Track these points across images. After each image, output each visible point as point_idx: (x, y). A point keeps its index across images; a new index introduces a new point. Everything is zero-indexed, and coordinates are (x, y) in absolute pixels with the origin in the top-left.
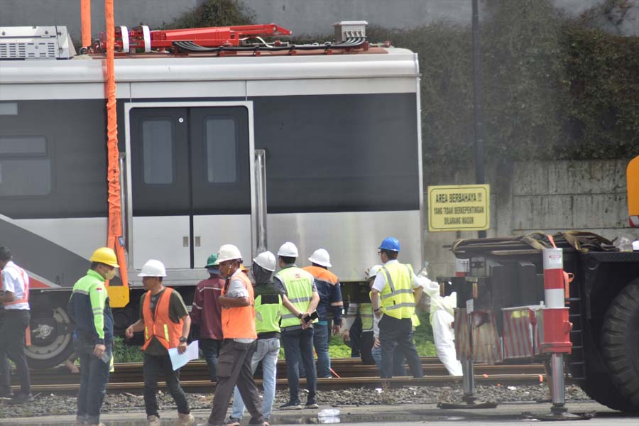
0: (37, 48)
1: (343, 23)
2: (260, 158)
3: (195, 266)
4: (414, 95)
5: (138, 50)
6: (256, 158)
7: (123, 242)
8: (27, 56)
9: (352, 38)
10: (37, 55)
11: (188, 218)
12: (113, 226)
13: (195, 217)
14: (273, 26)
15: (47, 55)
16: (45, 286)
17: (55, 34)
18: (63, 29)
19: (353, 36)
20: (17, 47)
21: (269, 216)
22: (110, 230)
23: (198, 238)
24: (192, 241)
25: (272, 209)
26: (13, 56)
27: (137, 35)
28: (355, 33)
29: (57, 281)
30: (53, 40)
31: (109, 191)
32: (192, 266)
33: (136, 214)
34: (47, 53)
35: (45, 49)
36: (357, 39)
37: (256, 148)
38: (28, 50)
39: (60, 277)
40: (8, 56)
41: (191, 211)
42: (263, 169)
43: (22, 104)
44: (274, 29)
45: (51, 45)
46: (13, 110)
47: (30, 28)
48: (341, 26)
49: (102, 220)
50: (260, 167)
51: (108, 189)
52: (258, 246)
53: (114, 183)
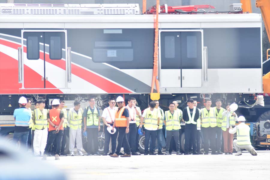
0: (129, 11)
1: (234, 4)
2: (205, 50)
3: (182, 87)
4: (260, 28)
5: (163, 12)
6: (204, 49)
7: (158, 78)
8: (125, 14)
9: (237, 9)
10: (129, 13)
11: (180, 70)
12: (155, 73)
13: (182, 70)
14: (209, 5)
15: (132, 13)
16: (130, 92)
17: (135, 6)
18: (137, 5)
19: (237, 8)
20: (122, 10)
21: (208, 70)
22: (154, 74)
23: (184, 77)
24: (181, 78)
25: (210, 67)
26: (117, 14)
27: (163, 7)
28: (238, 8)
29: (135, 91)
30: (134, 8)
31: (154, 61)
32: (181, 87)
33: (162, 68)
34: (132, 12)
35: (132, 11)
36: (239, 9)
37: (204, 46)
38: (126, 11)
39: (136, 89)
40: (122, 13)
41: (181, 67)
42: (206, 53)
43: (124, 30)
44: (209, 6)
45: (134, 10)
46: (120, 32)
47: (126, 4)
48: (233, 5)
49: (151, 70)
50: (205, 52)
51: (154, 60)
52: (204, 80)
53: (156, 58)
